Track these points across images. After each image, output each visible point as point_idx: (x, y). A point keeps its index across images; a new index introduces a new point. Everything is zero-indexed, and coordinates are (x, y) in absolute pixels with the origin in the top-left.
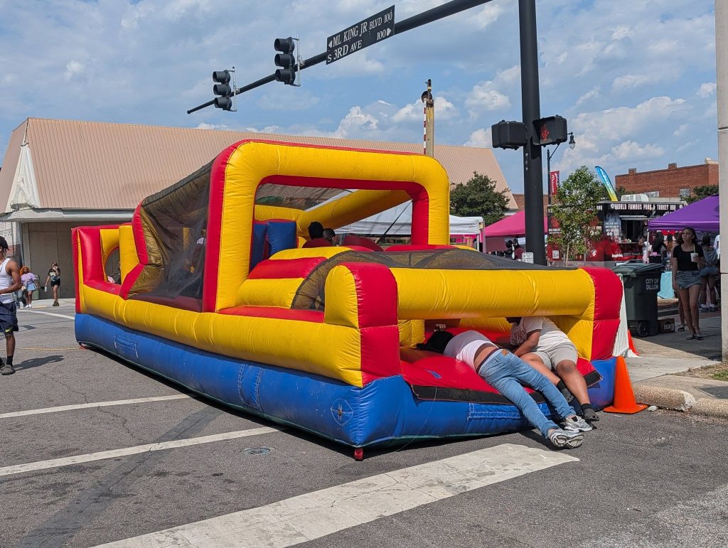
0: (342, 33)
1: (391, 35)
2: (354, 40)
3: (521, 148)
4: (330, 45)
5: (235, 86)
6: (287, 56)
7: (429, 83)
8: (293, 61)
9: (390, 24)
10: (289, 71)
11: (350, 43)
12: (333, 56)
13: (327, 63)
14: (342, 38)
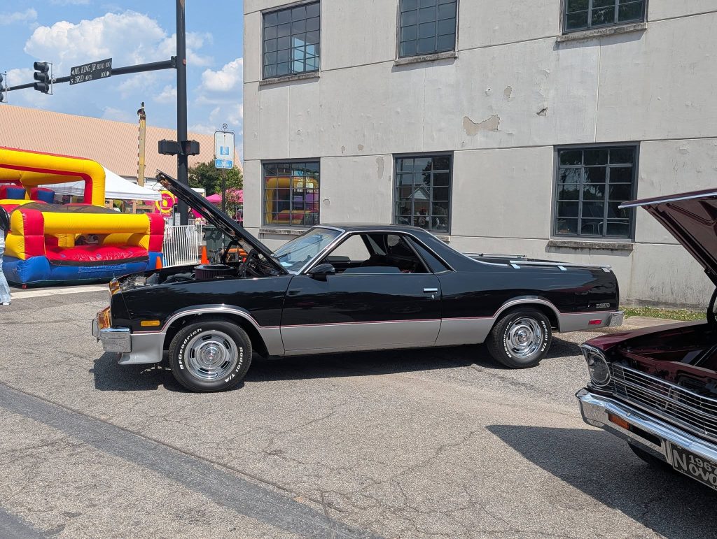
0: (80, 67)
1: (109, 76)
2: (87, 73)
3: (176, 155)
4: (73, 73)
5: (6, 85)
6: (43, 74)
7: (143, 104)
8: (48, 78)
9: (109, 69)
10: (43, 85)
11: (85, 74)
12: (74, 80)
13: (71, 84)
14: (80, 71)
